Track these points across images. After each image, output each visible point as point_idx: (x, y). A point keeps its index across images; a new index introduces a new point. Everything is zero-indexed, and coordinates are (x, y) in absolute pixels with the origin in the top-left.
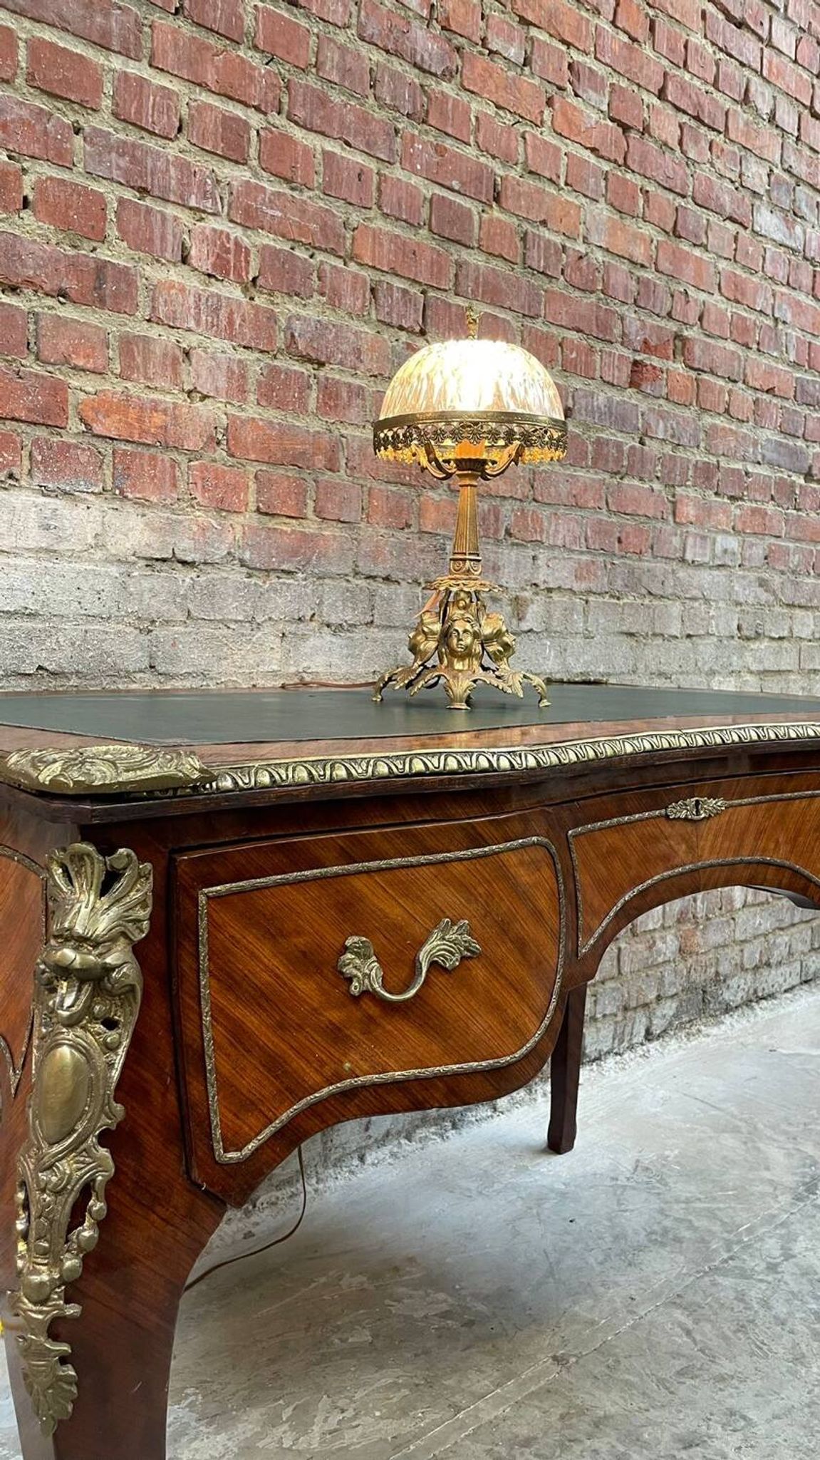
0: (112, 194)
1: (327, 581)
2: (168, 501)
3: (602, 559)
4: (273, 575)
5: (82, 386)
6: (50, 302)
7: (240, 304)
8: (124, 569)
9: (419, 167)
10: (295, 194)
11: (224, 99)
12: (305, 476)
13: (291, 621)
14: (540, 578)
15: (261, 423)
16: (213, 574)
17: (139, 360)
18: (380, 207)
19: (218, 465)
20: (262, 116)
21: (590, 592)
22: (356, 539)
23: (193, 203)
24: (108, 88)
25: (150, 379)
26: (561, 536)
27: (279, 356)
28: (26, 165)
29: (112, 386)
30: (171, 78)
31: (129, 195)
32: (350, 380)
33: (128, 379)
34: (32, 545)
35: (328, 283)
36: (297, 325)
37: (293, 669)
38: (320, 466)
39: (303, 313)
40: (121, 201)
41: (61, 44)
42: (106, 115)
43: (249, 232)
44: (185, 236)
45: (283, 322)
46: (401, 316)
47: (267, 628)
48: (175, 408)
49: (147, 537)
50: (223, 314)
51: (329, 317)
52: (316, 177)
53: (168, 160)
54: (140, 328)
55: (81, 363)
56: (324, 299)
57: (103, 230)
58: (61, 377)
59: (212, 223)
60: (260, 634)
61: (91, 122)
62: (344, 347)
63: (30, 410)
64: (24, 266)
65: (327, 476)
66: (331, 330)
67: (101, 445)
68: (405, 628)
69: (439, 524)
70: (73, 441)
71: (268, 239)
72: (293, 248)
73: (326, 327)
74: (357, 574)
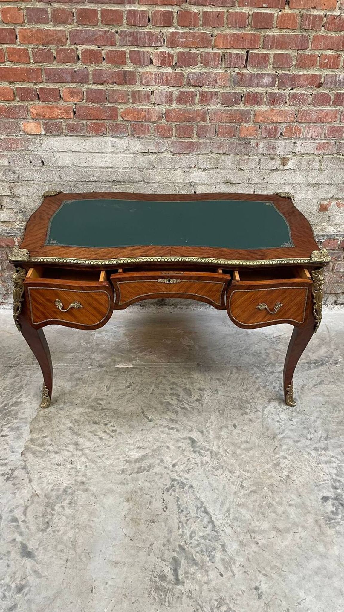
0: (127, 49)
1: (200, 156)
2: (147, 136)
3: (333, 141)
4: (181, 155)
5: (122, 108)
6: (111, 86)
7: (170, 73)
8: (135, 155)
9: (246, 4)
10: (191, 31)
11: (164, 6)
12: (193, 124)
13: (188, 168)
14: (297, 150)
15: (177, 110)
16: (161, 156)
17: (137, 97)
18: (227, 25)
19: (163, 124)
20: (178, 7)
21: (324, 154)
22: (212, 142)
23: (153, 45)
24: (125, 17)
25: (140, 103)
26: (310, 134)
27: (185, 87)
28: (103, 48)
29: (130, 106)
30: (145, 6)
31: (133, 48)
32: (212, 90)
33: (134, 103)
34: (110, 151)
35: (204, 59)
36: (191, 76)
37: (187, 182)
38: (198, 120)
39: (193, 71)
40: (130, 51)
41: (110, 8)
42: (125, 25)
43: (174, 49)
44: (151, 56)
45: (186, 75)
46: (234, 64)
47: (180, 170)
48: (149, 110)
49: (141, 146)
50: (164, 77)
51: (204, 70)
52: (200, 22)
53: (145, 34)
54: (137, 88)
55: (120, 101)
56: (202, 65)
57: (125, 61)
58: (116, 106)
59: (161, 49)
60: (176, 172)
61: (120, 29)
62: (210, 79)
63: (107, 117)
64: (104, 77)
65: (202, 123)
66: (205, 75)
67: (127, 123)
68: (231, 169)
69: (247, 135)
70: (119, 123)
71: (180, 49)
72: (190, 50)
73: (203, 74)
74: (212, 153)
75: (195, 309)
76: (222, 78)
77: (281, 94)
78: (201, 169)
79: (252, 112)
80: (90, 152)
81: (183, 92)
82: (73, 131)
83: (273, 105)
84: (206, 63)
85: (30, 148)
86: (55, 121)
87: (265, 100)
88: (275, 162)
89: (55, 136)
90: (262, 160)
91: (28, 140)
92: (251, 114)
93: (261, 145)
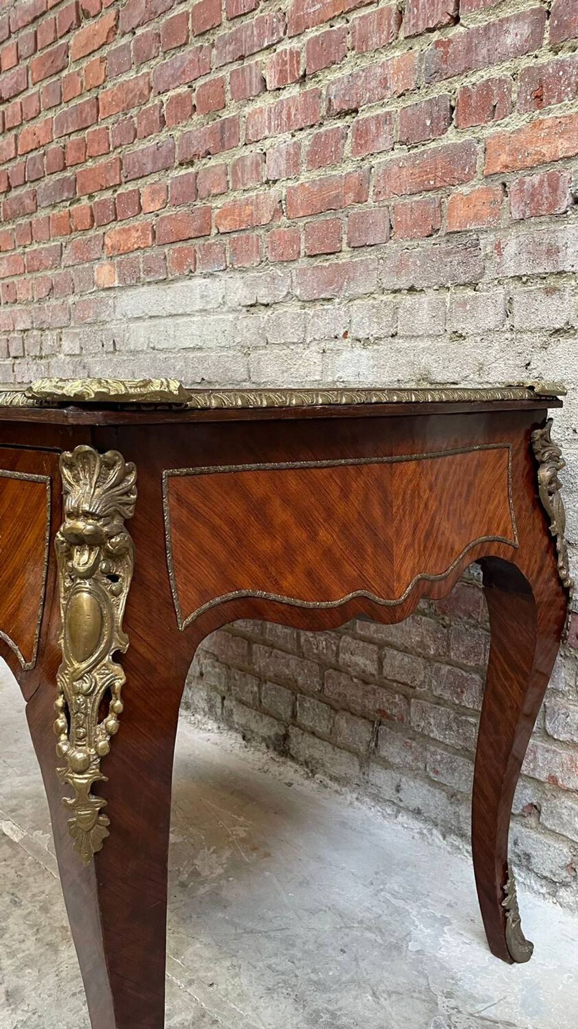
0: (226, 73)
1: (355, 302)
2: (255, 264)
4: (317, 304)
5: (217, 206)
6: (204, 161)
7: (294, 98)
8: (235, 314)
12: (340, 215)
13: (331, 339)
15: (307, 185)
16: (280, 310)
17: (240, 175)
19: (282, 229)
22: (382, 258)
23: (266, 44)
25: (245, 185)
27: (323, 122)
28: (194, 86)
29: (229, 198)
31: (234, 67)
32: (378, 112)
33: (236, 190)
34: (197, 308)
35: (358, 37)
36: (334, 90)
37: (329, 378)
38: (350, 202)
39: (338, 75)
40: (231, 74)
43: (301, 37)
44: (264, 72)
45: (324, 93)
46: (427, 21)
47: (314, 347)
48: (257, 198)
49: (245, 291)
50: (285, 112)
51: (360, 64)
53: (253, 26)
54: (240, 153)
55: (215, 192)
56: (354, 52)
57: (225, 100)
58: (209, 205)
59: (280, 49)
60: (307, 352)
61: (218, 35)
62: (374, 84)
63: (196, 231)
64: (194, 147)
65: (358, 208)
66: (360, 77)
67: (223, 238)
68: (429, 336)
69: (468, 219)
70: (213, 241)
71: (312, 33)
72: (331, 27)
73: (358, 76)
74: (383, 291)
75: (356, 803)
76: (399, 69)
77: (561, 65)
78: (359, 340)
79: (480, 147)
80: (171, 316)
81: (318, 137)
82: (150, 271)
83: (539, 106)
84: (362, 47)
85: (103, 317)
86: (131, 255)
87: (514, 96)
88: (558, 302)
89: (130, 286)
90: (517, 298)
91: (101, 300)
92: (475, 153)
93: (511, 249)
